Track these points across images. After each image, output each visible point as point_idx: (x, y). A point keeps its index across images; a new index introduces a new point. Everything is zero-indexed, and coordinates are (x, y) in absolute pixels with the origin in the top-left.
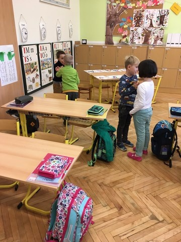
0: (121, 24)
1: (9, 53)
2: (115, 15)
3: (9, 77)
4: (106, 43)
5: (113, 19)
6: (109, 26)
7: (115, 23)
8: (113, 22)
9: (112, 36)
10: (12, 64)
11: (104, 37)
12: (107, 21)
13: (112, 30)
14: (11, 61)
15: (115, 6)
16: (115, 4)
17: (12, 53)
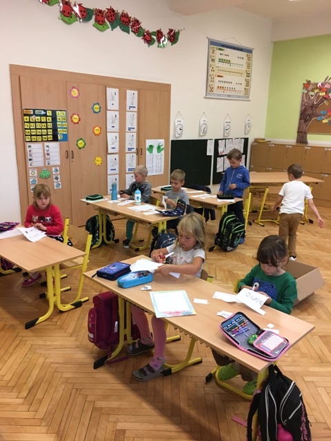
0: (319, 118)
1: (159, 147)
2: (312, 107)
3: (155, 168)
4: (297, 142)
5: (309, 112)
6: (303, 121)
7: (311, 116)
8: (309, 115)
9: (306, 133)
10: (160, 157)
11: (295, 135)
12: (301, 114)
13: (307, 126)
14: (159, 154)
15: (312, 96)
16: (312, 93)
17: (162, 147)
